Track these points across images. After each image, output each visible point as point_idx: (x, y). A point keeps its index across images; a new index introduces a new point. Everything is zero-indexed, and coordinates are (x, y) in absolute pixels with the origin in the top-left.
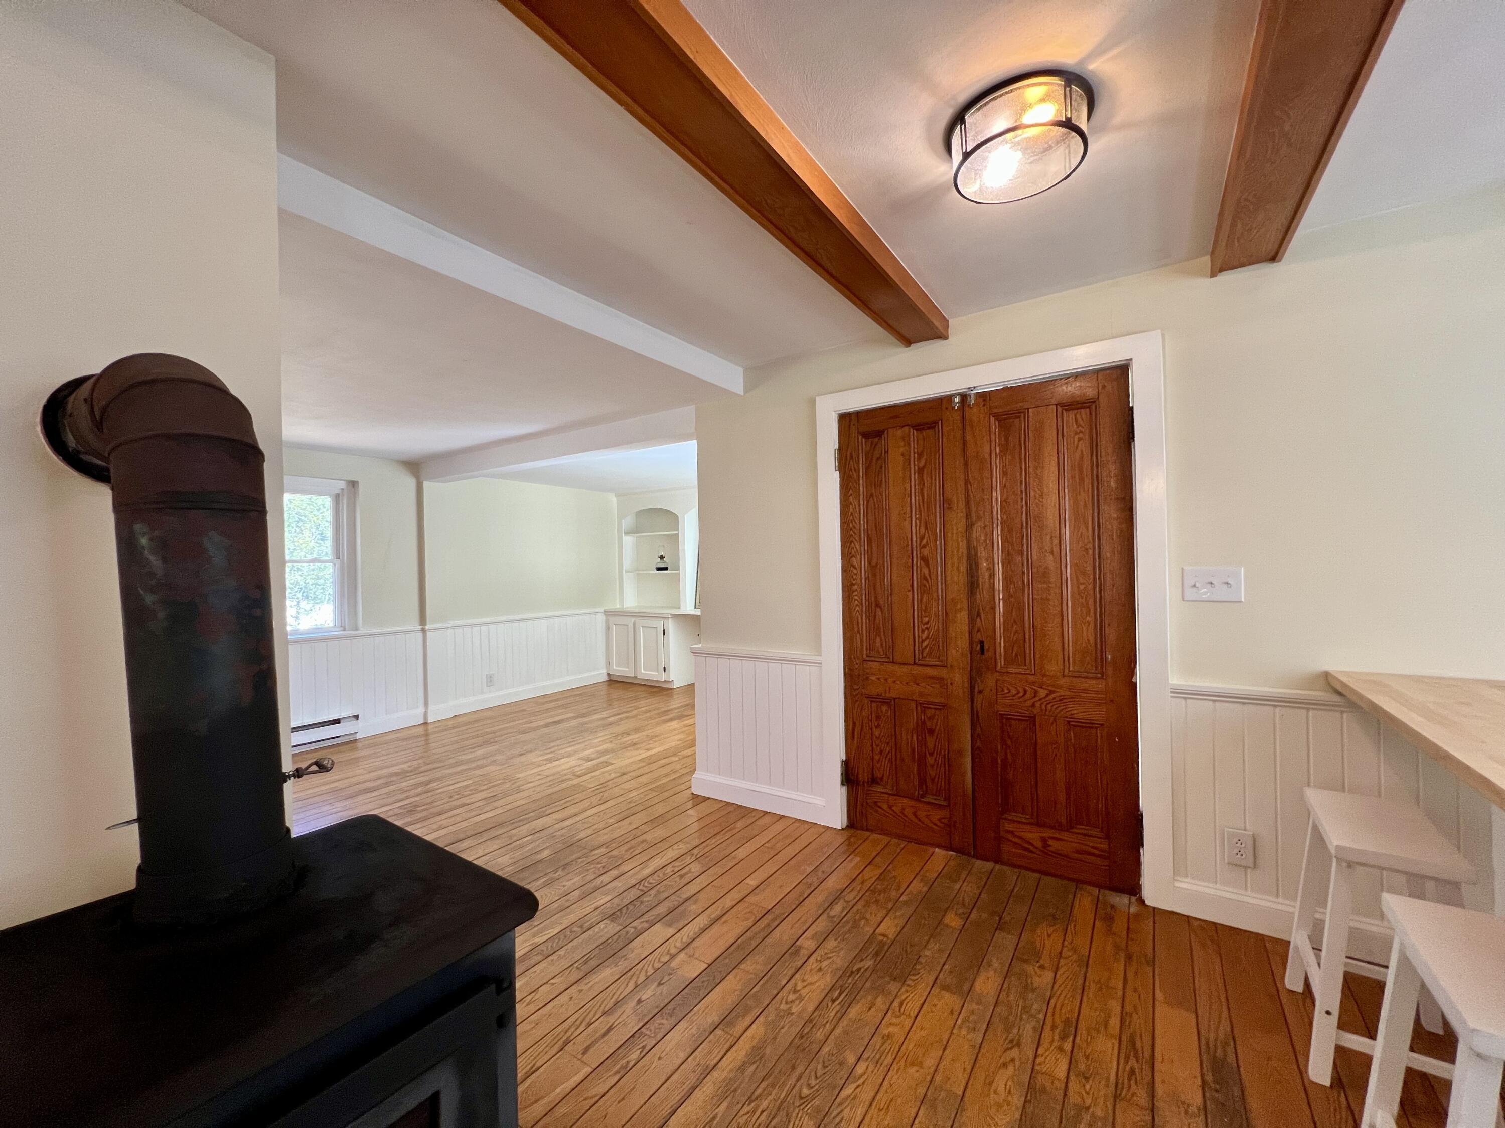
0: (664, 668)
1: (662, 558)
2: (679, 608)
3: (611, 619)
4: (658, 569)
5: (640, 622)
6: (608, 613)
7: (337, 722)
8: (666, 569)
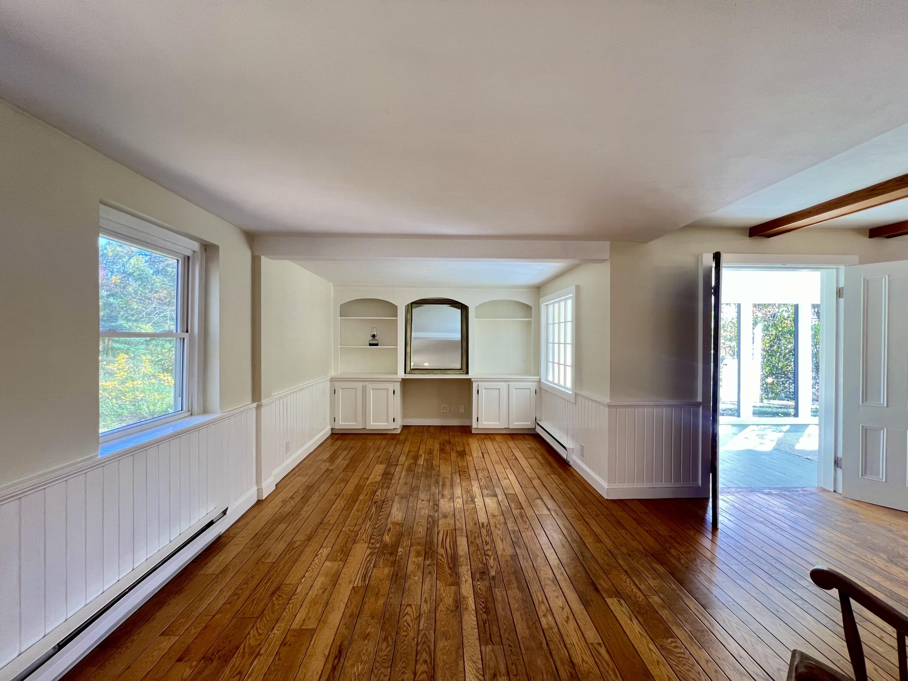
0: (394, 419)
1: (374, 336)
2: (397, 374)
3: (337, 385)
4: (371, 345)
5: (369, 386)
6: (333, 380)
7: (211, 523)
8: (377, 345)
